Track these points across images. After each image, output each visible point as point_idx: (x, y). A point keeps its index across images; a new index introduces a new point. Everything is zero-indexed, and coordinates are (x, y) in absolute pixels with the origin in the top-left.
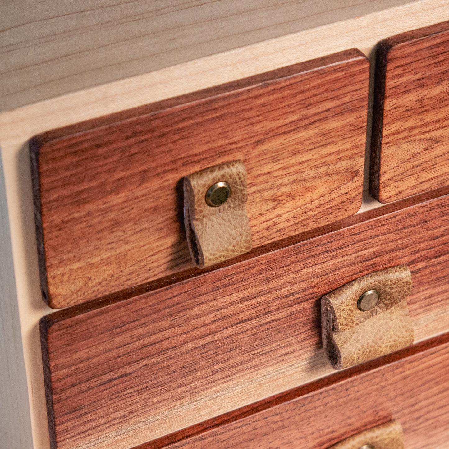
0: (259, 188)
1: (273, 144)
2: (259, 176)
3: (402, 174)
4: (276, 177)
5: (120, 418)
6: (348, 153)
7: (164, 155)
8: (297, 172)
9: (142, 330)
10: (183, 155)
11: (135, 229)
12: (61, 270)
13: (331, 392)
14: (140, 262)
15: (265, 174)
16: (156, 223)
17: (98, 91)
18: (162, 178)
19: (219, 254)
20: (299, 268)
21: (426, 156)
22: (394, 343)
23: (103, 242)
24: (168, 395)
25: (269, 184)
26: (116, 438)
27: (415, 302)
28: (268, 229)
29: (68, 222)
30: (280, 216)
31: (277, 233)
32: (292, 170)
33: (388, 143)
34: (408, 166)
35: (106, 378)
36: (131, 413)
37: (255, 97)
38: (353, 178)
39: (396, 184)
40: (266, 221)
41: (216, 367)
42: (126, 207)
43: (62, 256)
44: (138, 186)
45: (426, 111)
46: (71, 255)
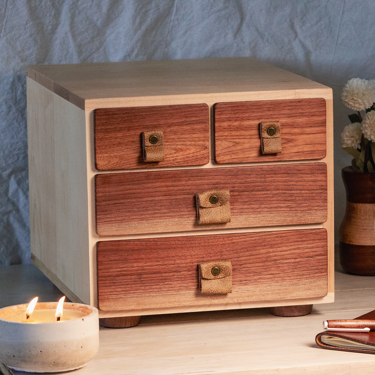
0: (169, 144)
1: (174, 128)
2: (170, 139)
3: (224, 153)
4: (176, 141)
5: (120, 220)
6: (202, 139)
7: (136, 123)
8: (183, 141)
9: (128, 187)
10: (142, 124)
11: (125, 147)
12: (101, 155)
13: (202, 239)
14: (127, 160)
15: (172, 139)
16: (133, 147)
17: (116, 99)
18: (135, 131)
20: (187, 180)
21: (233, 149)
22: (222, 218)
23: (115, 149)
24: (137, 217)
25: (173, 143)
26: (118, 228)
27: (235, 209)
28: (173, 160)
29: (104, 138)
30: (178, 156)
31: (176, 163)
33: (218, 139)
34: (226, 150)
35: (115, 202)
36: (124, 220)
38: (205, 149)
39: (222, 156)
40: (173, 157)
41: (155, 211)
42: (123, 138)
43: (101, 150)
44: (127, 132)
45: (232, 130)
46: (104, 151)
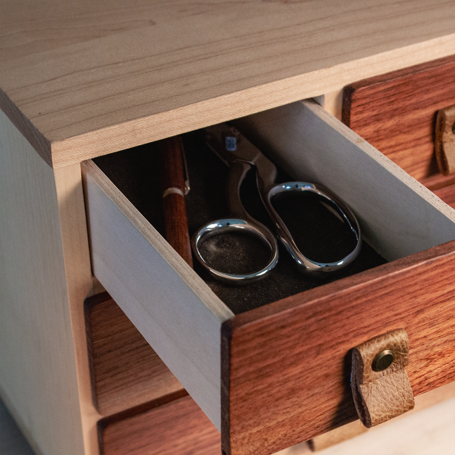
0: (415, 350)
1: (431, 313)
2: (417, 340)
4: (431, 339)
7: (339, 329)
8: (448, 334)
10: (354, 329)
11: (308, 394)
12: (242, 435)
14: (309, 421)
15: (422, 338)
16: (326, 387)
18: (334, 349)
19: (384, 415)
23: (280, 408)
25: (425, 345)
28: (420, 383)
29: (251, 394)
30: (431, 371)
31: (427, 387)
32: (445, 332)
37: (420, 274)
40: (419, 377)
42: (302, 377)
43: (244, 422)
44: (314, 358)
46: (251, 422)
